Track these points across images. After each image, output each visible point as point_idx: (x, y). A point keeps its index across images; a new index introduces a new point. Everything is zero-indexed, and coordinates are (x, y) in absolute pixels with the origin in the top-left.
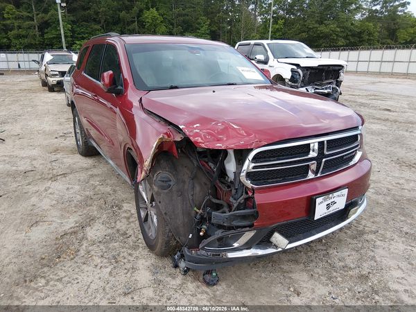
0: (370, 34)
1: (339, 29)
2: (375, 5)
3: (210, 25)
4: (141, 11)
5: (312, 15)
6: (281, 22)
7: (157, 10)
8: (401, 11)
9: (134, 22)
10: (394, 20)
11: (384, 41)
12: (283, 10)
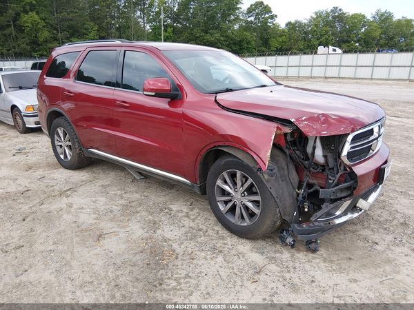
0: (248, 43)
1: (222, 38)
2: (249, 17)
3: (98, 31)
4: (18, 14)
5: (197, 25)
6: (170, 30)
7: (37, 13)
8: (270, 23)
9: (10, 26)
10: (265, 30)
11: (260, 49)
12: (170, 18)
